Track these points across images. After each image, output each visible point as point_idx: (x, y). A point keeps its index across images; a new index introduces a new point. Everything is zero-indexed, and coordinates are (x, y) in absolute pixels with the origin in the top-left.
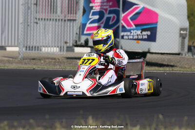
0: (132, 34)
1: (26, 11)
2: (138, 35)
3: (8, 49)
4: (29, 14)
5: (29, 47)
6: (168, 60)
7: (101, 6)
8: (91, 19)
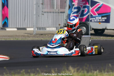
0: (96, 19)
1: (37, 8)
4: (39, 9)
5: (39, 28)
8: (73, 11)
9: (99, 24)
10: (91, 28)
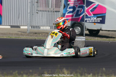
2: (94, 20)
3: (22, 27)
4: (33, 8)
5: (33, 26)
6: (112, 34)
7: (74, 3)
9: (94, 24)
10: (85, 28)
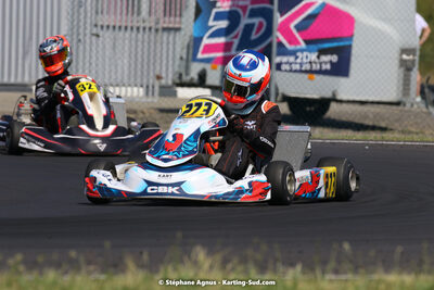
0: (299, 60)
1: (75, 9)
2: (310, 63)
4: (82, 17)
6: (375, 117)
8: (211, 27)
9: (310, 79)
